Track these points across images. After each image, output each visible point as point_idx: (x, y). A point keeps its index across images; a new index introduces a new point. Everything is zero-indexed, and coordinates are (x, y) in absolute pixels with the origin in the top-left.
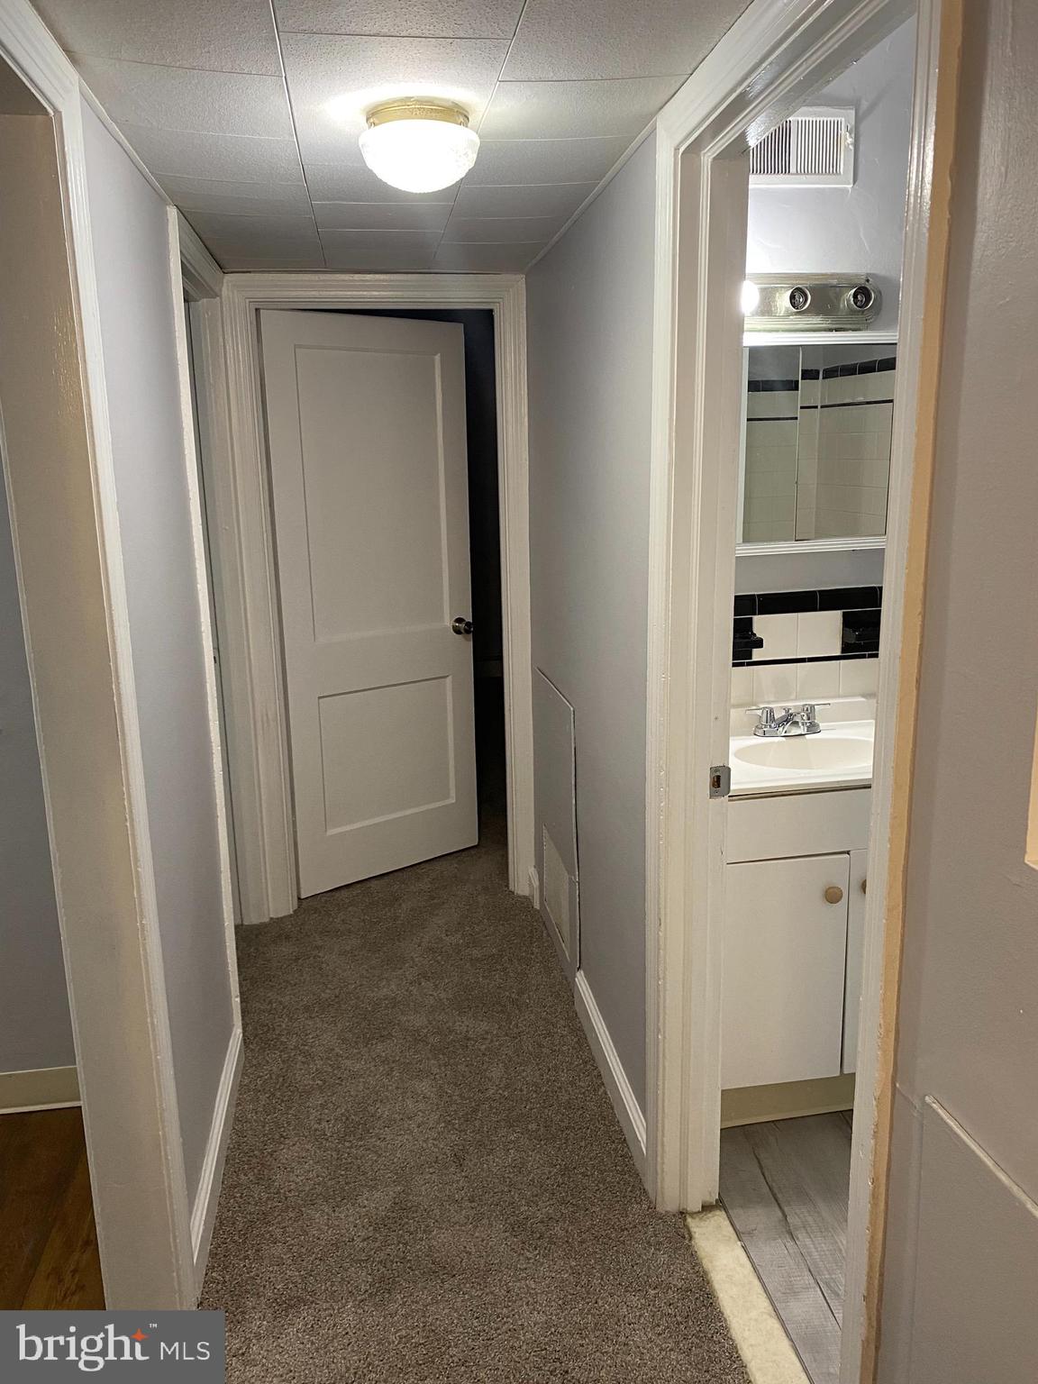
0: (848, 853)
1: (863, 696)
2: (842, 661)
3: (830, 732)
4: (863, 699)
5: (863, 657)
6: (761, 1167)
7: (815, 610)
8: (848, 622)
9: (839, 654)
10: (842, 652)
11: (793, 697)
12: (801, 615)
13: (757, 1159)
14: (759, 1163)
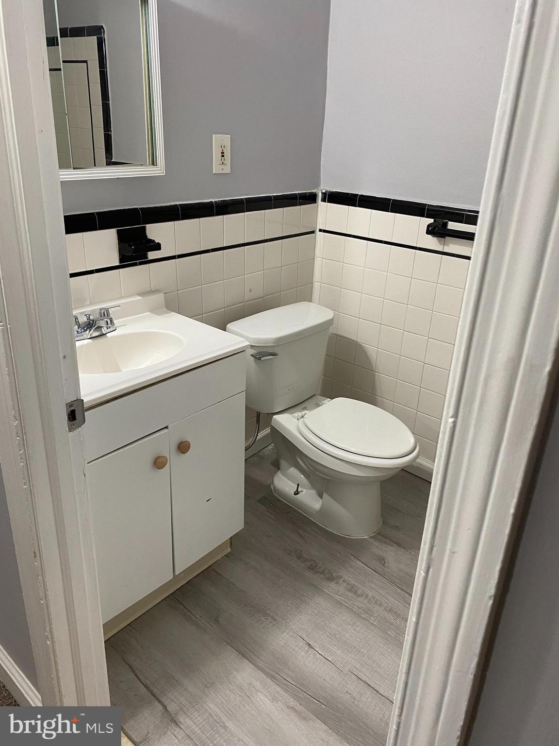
0: (167, 427)
1: (139, 295)
2: (121, 270)
3: (124, 328)
4: (140, 298)
5: (135, 264)
6: (133, 671)
7: (96, 229)
8: (122, 238)
9: (118, 264)
10: (120, 263)
11: (88, 303)
12: (84, 233)
13: (128, 665)
14: (131, 667)
